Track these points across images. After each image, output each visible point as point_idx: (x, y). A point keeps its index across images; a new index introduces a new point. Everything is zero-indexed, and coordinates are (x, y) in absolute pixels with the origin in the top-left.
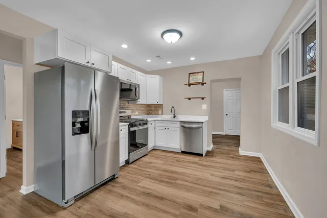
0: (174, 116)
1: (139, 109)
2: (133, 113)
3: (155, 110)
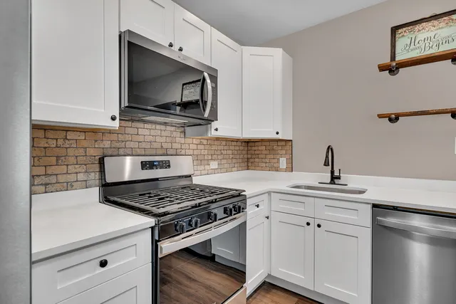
0: (334, 178)
1: (222, 154)
2: (202, 167)
3: (269, 156)
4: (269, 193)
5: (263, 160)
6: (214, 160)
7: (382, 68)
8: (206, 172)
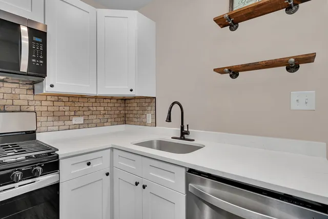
0: (183, 134)
1: (89, 110)
2: (61, 123)
3: (139, 112)
4: (112, 149)
5: (136, 116)
6: (79, 116)
7: (222, 22)
8: (68, 127)
